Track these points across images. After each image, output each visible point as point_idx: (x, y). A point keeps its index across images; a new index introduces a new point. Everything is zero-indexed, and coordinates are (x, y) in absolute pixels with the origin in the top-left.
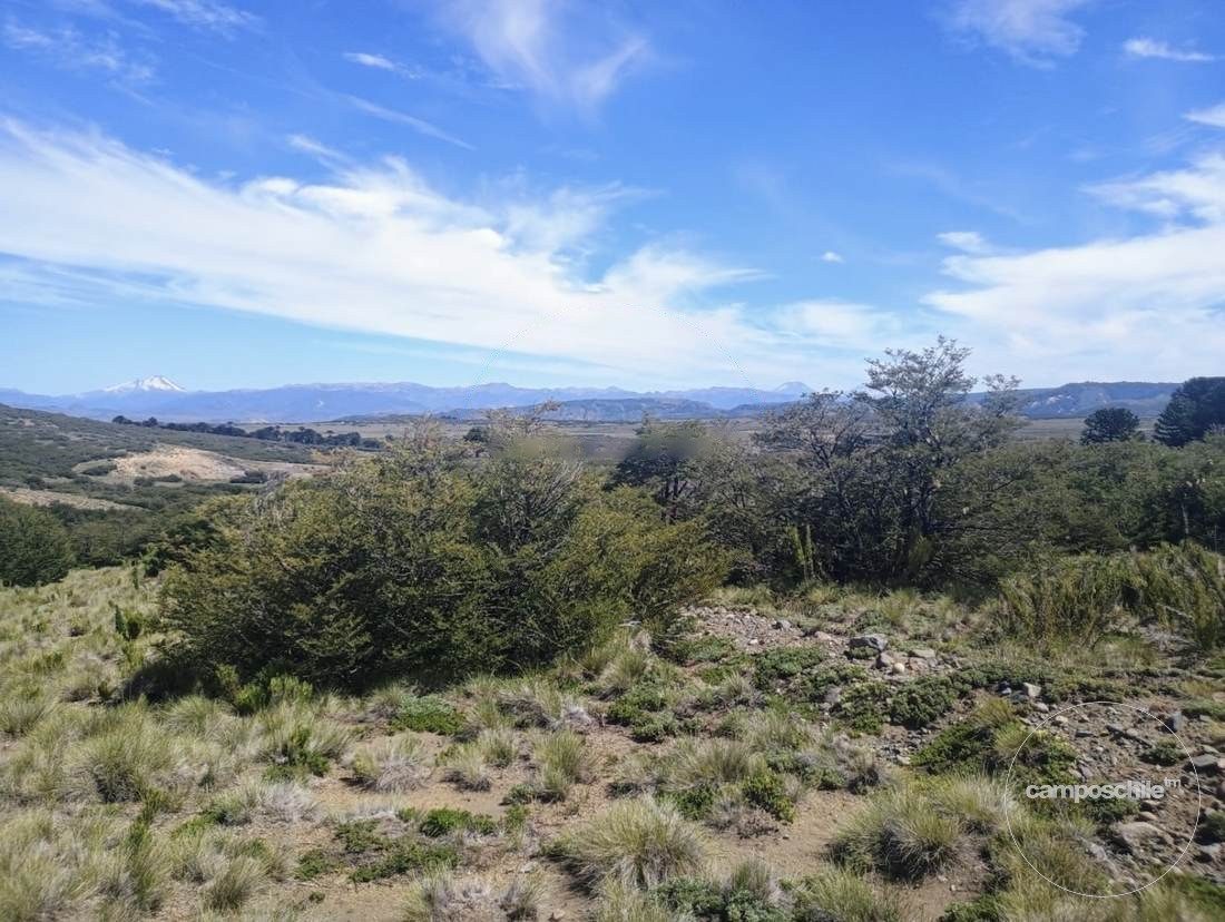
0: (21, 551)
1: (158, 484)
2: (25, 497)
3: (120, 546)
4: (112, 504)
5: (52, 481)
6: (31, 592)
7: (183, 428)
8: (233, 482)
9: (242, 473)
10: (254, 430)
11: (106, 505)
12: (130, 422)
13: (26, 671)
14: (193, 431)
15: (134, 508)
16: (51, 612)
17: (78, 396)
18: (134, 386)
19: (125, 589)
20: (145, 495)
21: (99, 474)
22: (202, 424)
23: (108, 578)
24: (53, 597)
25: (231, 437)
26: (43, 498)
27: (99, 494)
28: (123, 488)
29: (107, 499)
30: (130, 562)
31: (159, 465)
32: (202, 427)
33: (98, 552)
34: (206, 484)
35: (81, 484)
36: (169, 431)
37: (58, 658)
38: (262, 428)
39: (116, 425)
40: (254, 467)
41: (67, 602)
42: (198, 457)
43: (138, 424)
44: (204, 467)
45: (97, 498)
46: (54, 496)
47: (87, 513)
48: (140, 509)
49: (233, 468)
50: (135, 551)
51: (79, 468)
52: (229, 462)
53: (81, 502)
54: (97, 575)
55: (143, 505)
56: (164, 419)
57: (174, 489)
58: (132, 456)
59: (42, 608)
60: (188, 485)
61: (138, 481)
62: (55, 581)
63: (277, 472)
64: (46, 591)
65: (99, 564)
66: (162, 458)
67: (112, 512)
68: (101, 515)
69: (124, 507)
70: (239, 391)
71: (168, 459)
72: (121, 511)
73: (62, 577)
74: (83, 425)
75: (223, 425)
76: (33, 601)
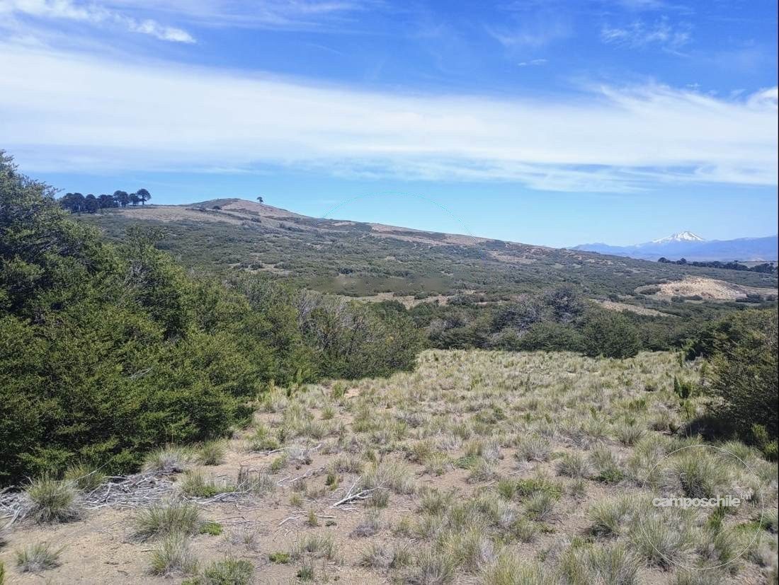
0: (612, 338)
1: (686, 301)
2: (608, 305)
3: (667, 339)
4: (657, 312)
5: (623, 297)
6: (619, 362)
7: (703, 265)
8: (737, 301)
9: (745, 296)
10: (754, 266)
11: (655, 313)
12: (669, 262)
13: (625, 407)
14: (710, 267)
15: (672, 315)
16: (632, 375)
17: (638, 246)
18: (671, 238)
19: (674, 366)
20: (679, 308)
21: (650, 294)
22: (716, 262)
23: (662, 357)
24: (632, 366)
25: (736, 271)
26: (619, 307)
27: (649, 306)
28: (665, 303)
29: (655, 309)
30: (675, 349)
31: (687, 289)
32: (716, 264)
33: (655, 341)
34: (719, 302)
35: (639, 299)
36: (694, 267)
37: (643, 403)
38: (760, 264)
39: (661, 264)
40: (753, 292)
41: (639, 370)
42: (713, 284)
43: (674, 263)
44: (717, 290)
45: (649, 308)
46: (625, 306)
47: (644, 317)
48: (676, 316)
49: (737, 292)
50: (678, 343)
51: (638, 290)
52: (735, 288)
53: (640, 310)
54: (655, 355)
55: (677, 314)
56: (690, 259)
57: (697, 305)
58: (670, 283)
59: (626, 372)
60: (706, 302)
61: (674, 299)
62: (632, 357)
63: (771, 296)
64: (628, 362)
65: (655, 349)
66: (689, 284)
67: (659, 317)
68: (652, 319)
69: (665, 315)
70: (743, 239)
71: (693, 285)
72: (664, 317)
73: (635, 355)
74: (641, 263)
75: (731, 263)
76: (620, 367)
